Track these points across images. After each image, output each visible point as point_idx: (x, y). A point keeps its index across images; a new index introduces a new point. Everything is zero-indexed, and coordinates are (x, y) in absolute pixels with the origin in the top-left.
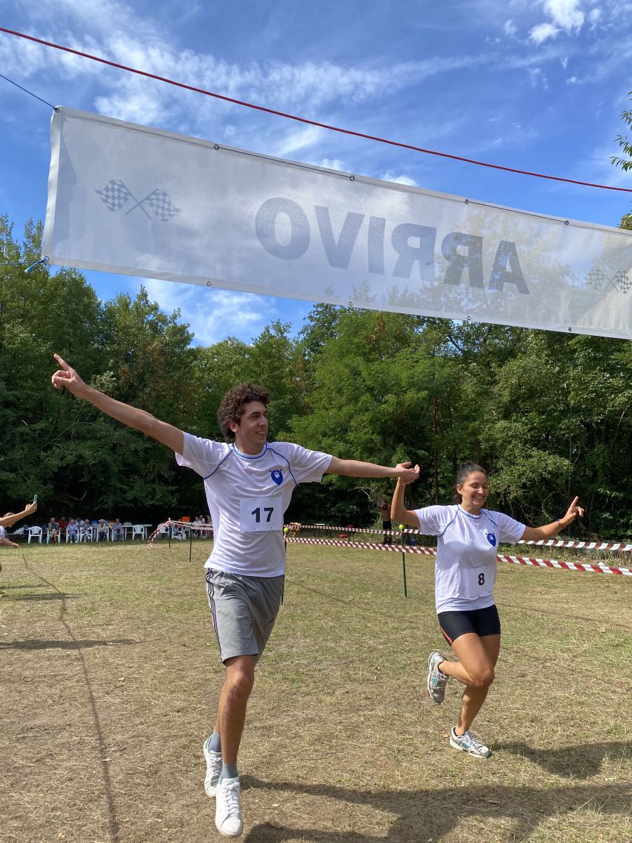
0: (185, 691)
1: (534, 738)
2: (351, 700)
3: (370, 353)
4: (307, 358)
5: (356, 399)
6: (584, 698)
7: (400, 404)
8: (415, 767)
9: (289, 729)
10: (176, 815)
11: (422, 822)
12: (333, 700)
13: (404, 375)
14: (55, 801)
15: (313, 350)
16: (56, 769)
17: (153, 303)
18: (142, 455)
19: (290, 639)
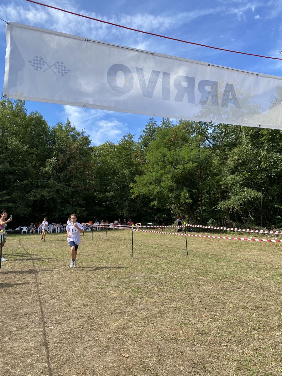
0: (88, 297)
1: (243, 316)
2: (161, 300)
3: (170, 147)
4: (142, 150)
5: (165, 167)
6: (267, 298)
7: (184, 169)
8: (189, 329)
9: (133, 313)
10: (81, 351)
11: (192, 354)
12: (153, 300)
13: (186, 156)
14: (28, 346)
15: (145, 146)
16: (29, 332)
17: (73, 127)
18: (70, 194)
19: (135, 273)
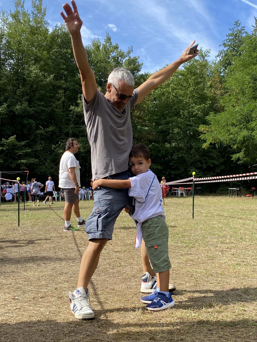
4: (222, 74)
17: (115, 44)
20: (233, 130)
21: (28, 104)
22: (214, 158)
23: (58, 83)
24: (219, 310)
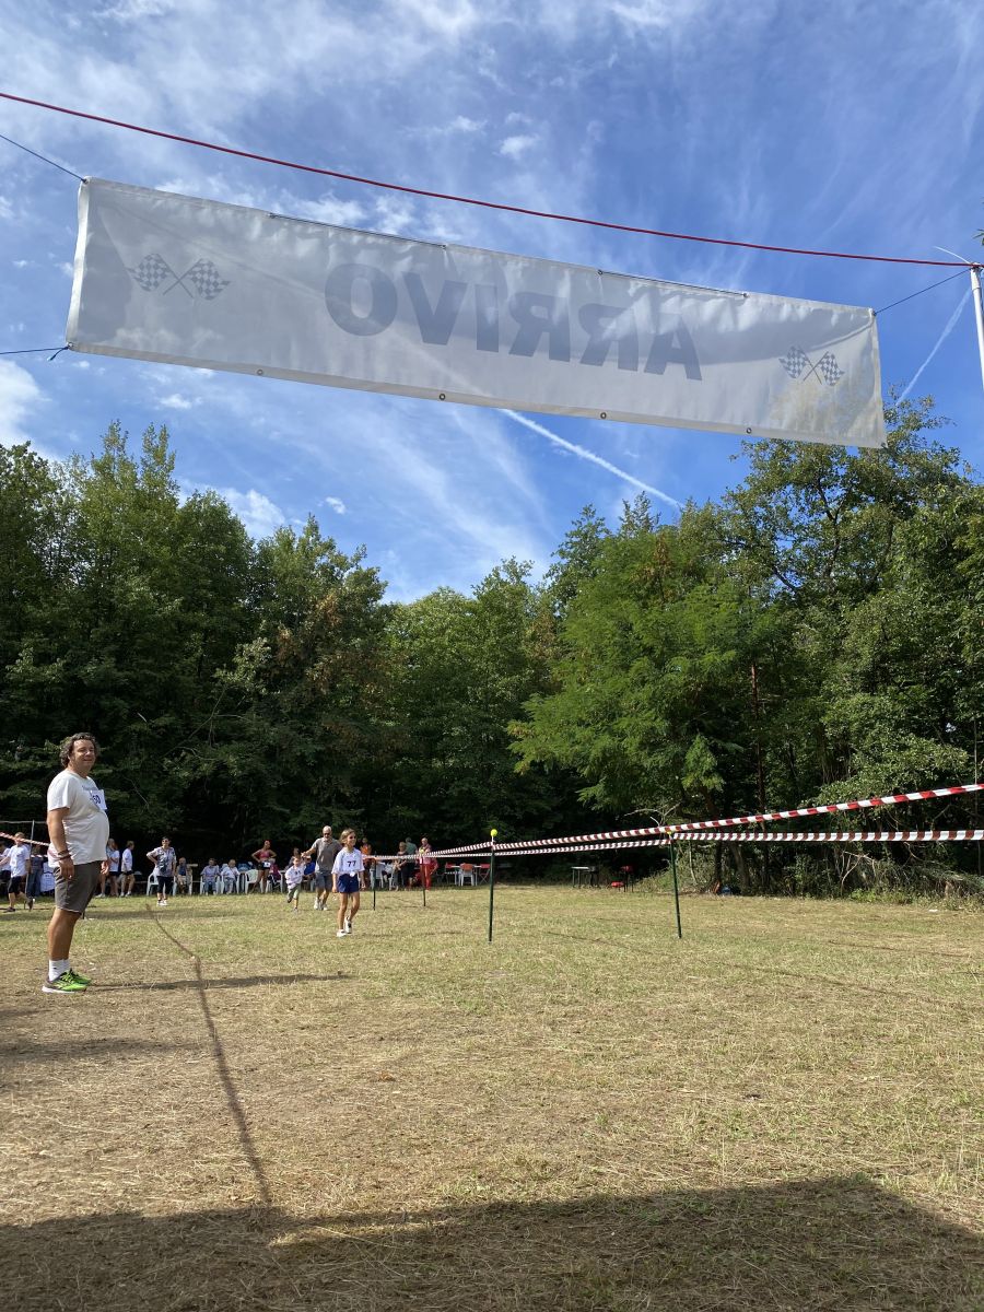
3: (648, 597)
4: (557, 614)
5: (627, 668)
13: (700, 627)
15: (566, 602)
17: (327, 540)
18: (311, 762)
20: (582, 733)
21: (116, 662)
22: (540, 796)
23: (189, 617)
24: (540, 1174)
